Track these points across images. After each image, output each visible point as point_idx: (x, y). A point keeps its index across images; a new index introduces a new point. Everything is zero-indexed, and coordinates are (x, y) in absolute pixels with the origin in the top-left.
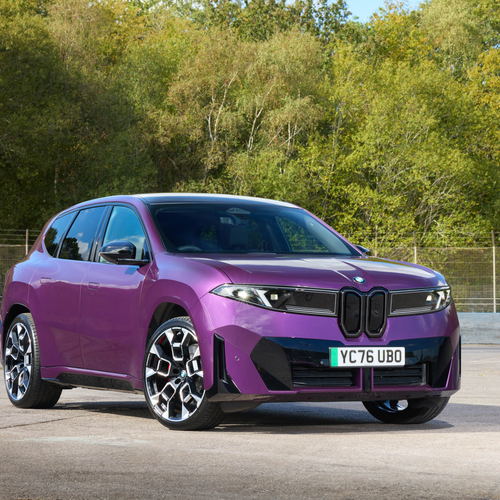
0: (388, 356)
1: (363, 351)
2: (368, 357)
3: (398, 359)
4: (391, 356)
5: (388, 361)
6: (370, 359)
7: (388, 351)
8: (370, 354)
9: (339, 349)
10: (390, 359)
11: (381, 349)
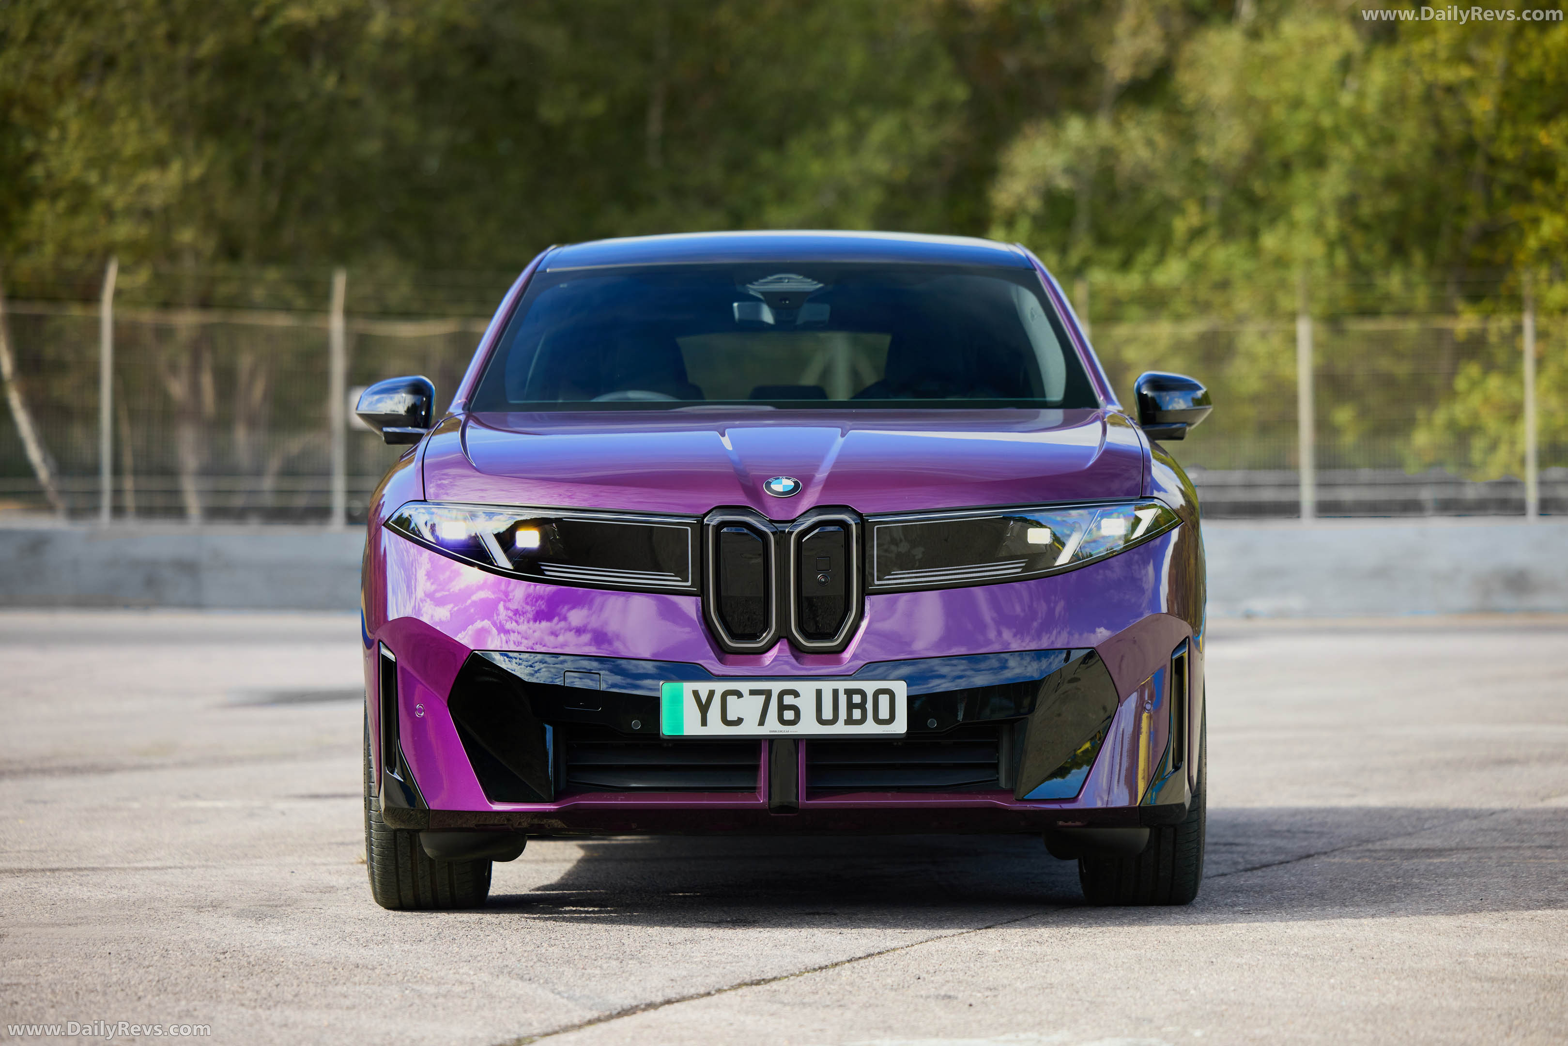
0: (851, 706)
1: (768, 694)
2: (782, 708)
3: (884, 714)
4: (862, 706)
5: (850, 721)
6: (789, 715)
7: (849, 693)
8: (788, 700)
9: (688, 687)
10: (857, 714)
11: (827, 687)
